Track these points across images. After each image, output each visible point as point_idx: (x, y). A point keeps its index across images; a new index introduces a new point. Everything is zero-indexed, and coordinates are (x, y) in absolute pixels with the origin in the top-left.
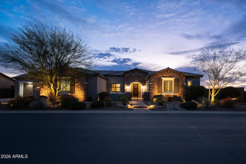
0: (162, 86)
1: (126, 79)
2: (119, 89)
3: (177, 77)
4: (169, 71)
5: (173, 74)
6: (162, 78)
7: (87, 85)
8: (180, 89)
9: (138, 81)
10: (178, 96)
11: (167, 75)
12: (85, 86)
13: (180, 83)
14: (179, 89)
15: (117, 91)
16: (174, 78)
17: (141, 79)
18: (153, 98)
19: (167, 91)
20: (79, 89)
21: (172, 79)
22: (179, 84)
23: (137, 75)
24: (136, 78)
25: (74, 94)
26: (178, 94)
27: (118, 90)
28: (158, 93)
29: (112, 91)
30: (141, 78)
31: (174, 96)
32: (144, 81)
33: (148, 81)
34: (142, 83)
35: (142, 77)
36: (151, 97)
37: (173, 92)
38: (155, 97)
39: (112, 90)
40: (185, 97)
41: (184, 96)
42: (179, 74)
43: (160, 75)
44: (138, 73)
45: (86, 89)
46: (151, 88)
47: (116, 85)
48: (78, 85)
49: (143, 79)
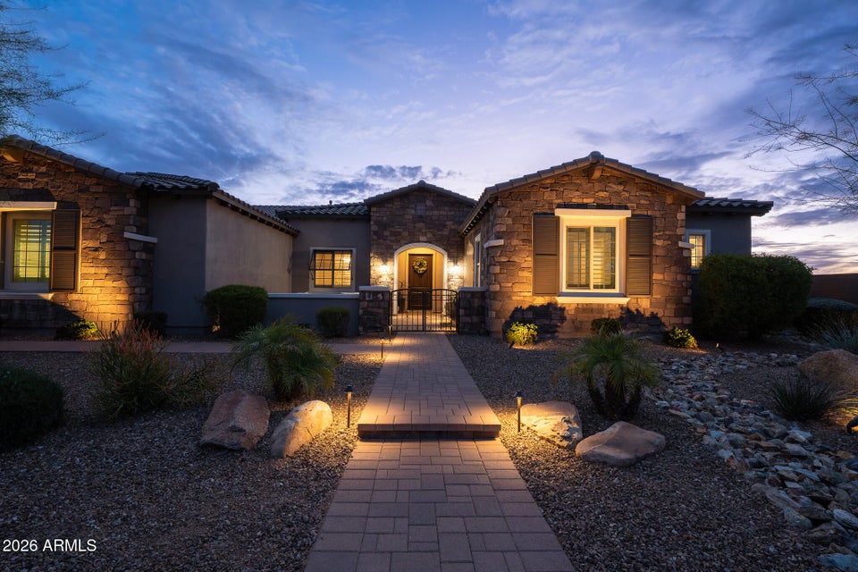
0: (556, 254)
1: (375, 233)
2: (348, 274)
3: (639, 206)
4: (597, 174)
5: (618, 193)
6: (558, 212)
7: (147, 248)
8: (656, 276)
9: (429, 242)
10: (647, 314)
11: (585, 193)
12: (134, 251)
13: (659, 243)
14: (651, 274)
15: (338, 282)
16: (628, 214)
17: (446, 232)
18: (508, 325)
19: (587, 286)
20: (99, 271)
21: (615, 219)
22: (651, 246)
23: (428, 213)
24: (421, 225)
25: (74, 297)
26: (644, 304)
27: (344, 277)
28: (536, 293)
29: (317, 283)
30: (445, 226)
31: (626, 310)
32: (458, 239)
33: (478, 238)
34: (446, 250)
35: (448, 223)
36: (498, 317)
37: (617, 290)
38: (519, 315)
39: (314, 279)
40: (687, 320)
41: (680, 312)
42: (652, 192)
43: (549, 196)
44: (429, 203)
45: (136, 268)
46: (497, 269)
47: (333, 260)
48: (96, 250)
49: (451, 230)
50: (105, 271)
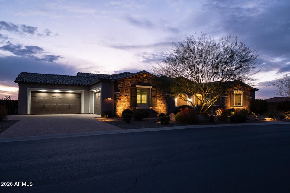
3: (245, 90)
5: (242, 88)
6: (234, 91)
8: (247, 103)
10: (246, 110)
12: (167, 98)
19: (237, 105)
21: (242, 92)
22: (246, 97)
28: (231, 106)
37: (241, 106)
38: (229, 110)
45: (167, 101)
46: (226, 102)
48: (160, 97)
50: (161, 102)
